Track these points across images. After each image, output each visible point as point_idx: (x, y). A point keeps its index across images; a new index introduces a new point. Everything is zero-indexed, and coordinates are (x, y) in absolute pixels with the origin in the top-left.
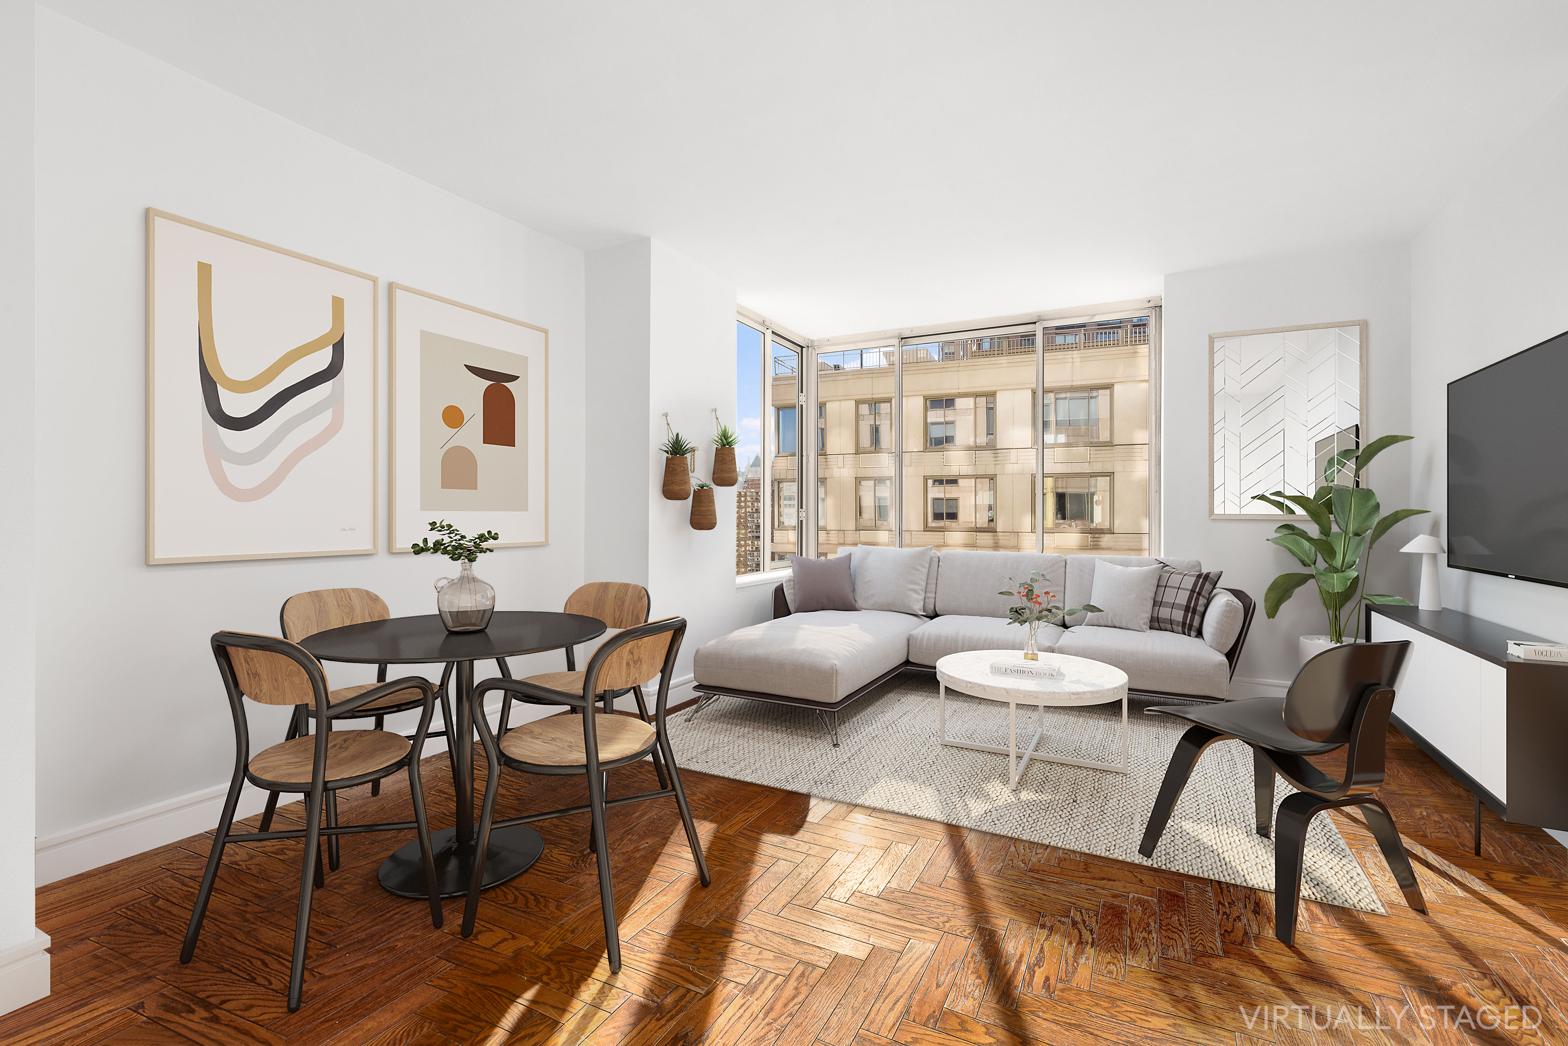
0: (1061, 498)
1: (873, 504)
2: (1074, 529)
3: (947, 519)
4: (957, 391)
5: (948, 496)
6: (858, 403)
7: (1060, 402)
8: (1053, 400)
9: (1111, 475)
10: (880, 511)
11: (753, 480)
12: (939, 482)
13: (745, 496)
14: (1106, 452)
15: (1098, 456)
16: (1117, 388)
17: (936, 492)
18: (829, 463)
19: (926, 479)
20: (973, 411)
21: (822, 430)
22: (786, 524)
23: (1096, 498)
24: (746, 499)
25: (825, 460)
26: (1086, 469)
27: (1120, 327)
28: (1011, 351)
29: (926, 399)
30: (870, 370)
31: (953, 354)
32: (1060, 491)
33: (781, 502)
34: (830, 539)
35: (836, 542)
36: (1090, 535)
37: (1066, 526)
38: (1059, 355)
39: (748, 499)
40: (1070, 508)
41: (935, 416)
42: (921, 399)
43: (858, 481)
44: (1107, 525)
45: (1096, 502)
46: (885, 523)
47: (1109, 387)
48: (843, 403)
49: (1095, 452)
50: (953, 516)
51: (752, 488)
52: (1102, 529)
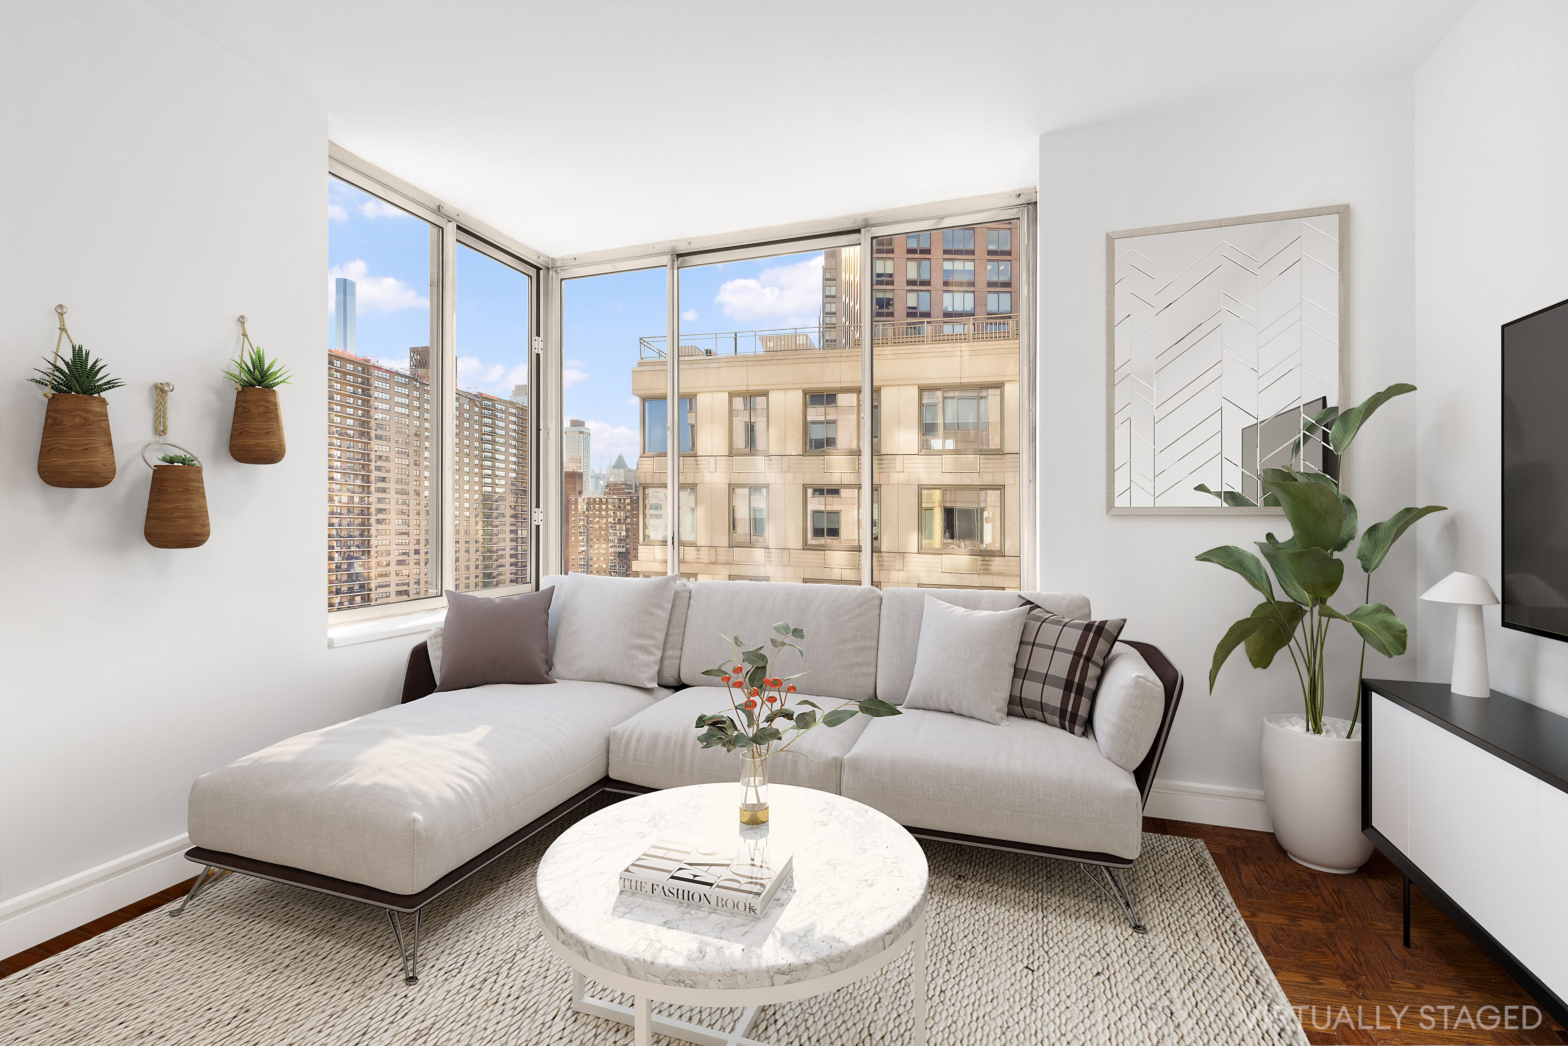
0: (949, 513)
1: (748, 516)
2: (963, 550)
3: (828, 535)
4: (839, 385)
5: (829, 508)
6: (732, 395)
7: (949, 402)
8: (941, 400)
9: (1001, 488)
10: (757, 525)
11: (615, 485)
12: (819, 491)
13: (607, 503)
14: (996, 461)
15: (988, 466)
16: (1008, 387)
17: (816, 504)
18: (699, 467)
19: (805, 487)
20: (856, 409)
21: (692, 426)
22: (652, 538)
23: (986, 514)
24: (607, 506)
25: (695, 463)
26: (975, 480)
27: (1010, 317)
28: (897, 341)
29: (805, 393)
30: (745, 357)
31: (835, 341)
32: (948, 505)
33: (647, 512)
34: (701, 556)
35: (707, 561)
36: (979, 558)
37: (955, 547)
38: (947, 347)
39: (610, 506)
40: (959, 526)
41: (816, 414)
42: (800, 394)
43: (732, 488)
44: (997, 546)
45: (986, 519)
46: (761, 539)
47: (999, 386)
48: (715, 395)
49: (985, 461)
50: (834, 532)
51: (614, 494)
52: (992, 551)
